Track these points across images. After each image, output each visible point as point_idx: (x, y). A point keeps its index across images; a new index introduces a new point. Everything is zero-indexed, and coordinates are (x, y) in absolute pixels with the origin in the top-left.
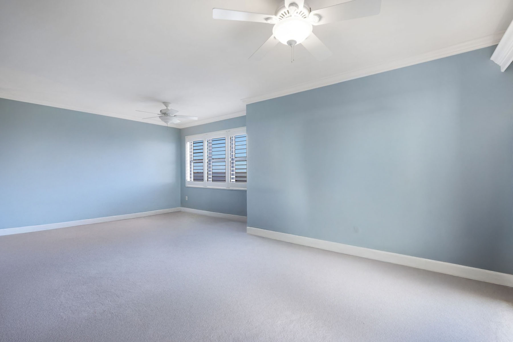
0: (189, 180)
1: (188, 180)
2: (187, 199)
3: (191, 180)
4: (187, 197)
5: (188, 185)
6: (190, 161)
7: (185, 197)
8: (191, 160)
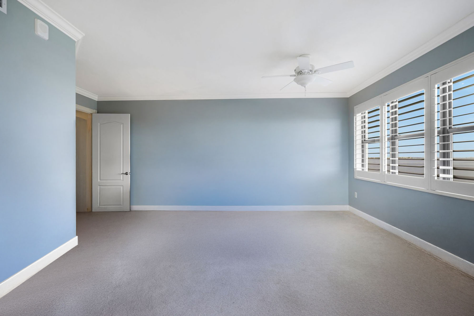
0: (361, 170)
1: (357, 169)
2: (356, 197)
3: (363, 170)
4: (356, 193)
5: (357, 177)
6: (362, 141)
7: (354, 193)
8: (363, 139)
